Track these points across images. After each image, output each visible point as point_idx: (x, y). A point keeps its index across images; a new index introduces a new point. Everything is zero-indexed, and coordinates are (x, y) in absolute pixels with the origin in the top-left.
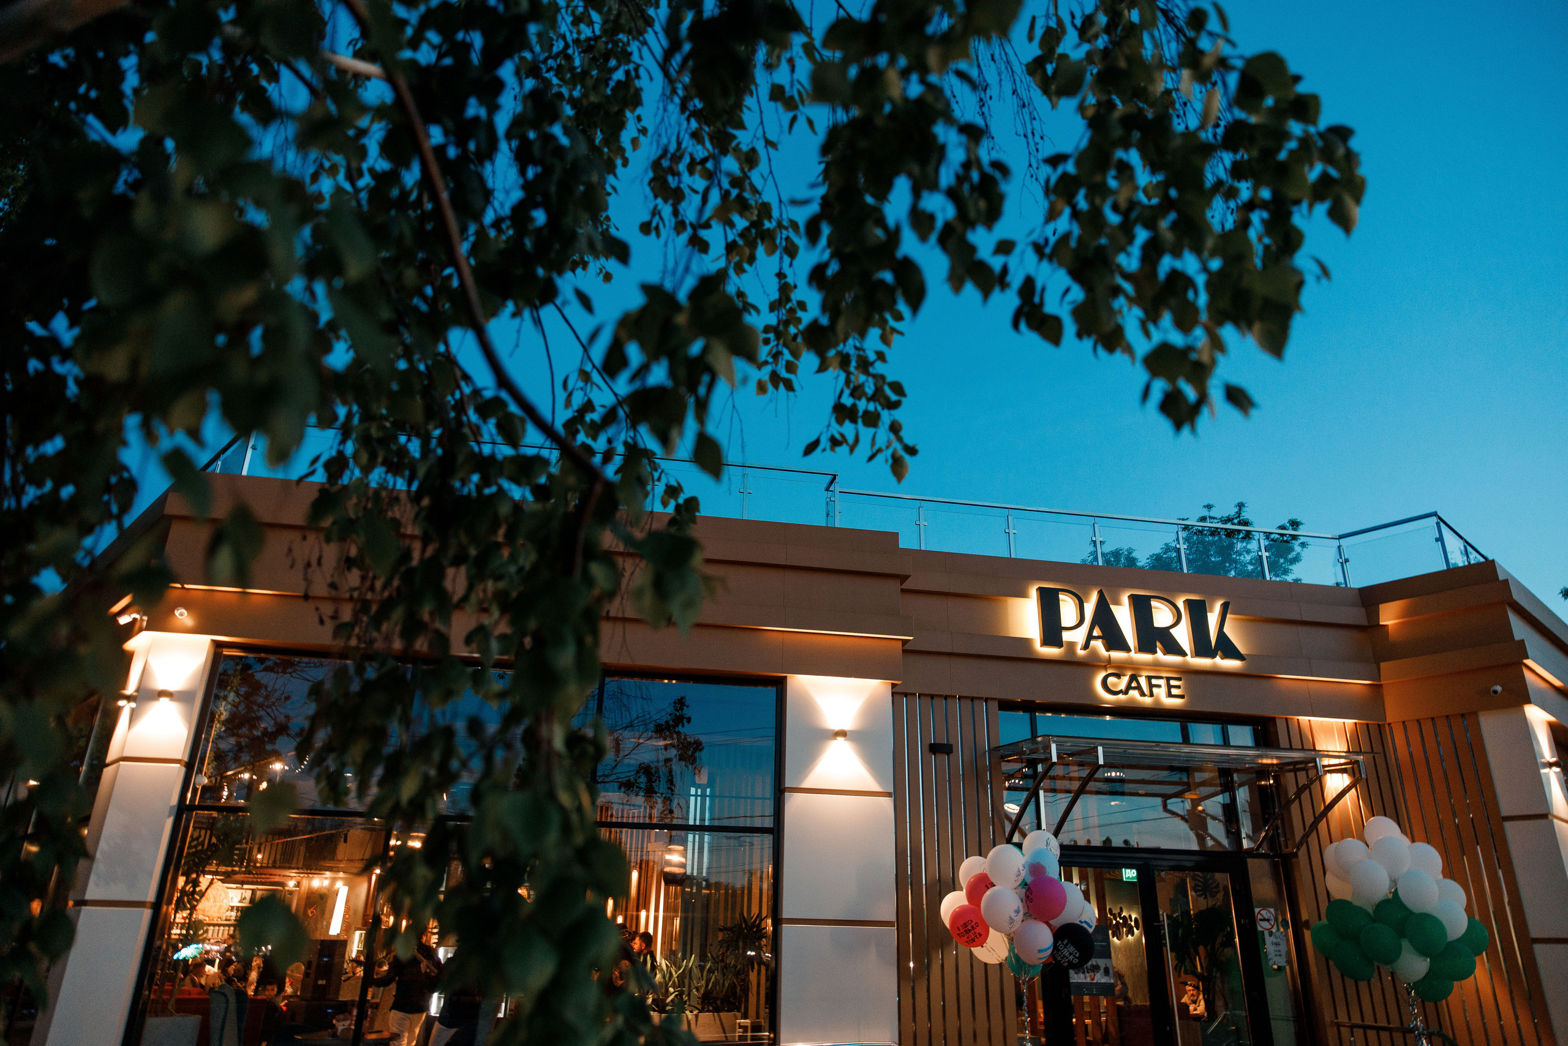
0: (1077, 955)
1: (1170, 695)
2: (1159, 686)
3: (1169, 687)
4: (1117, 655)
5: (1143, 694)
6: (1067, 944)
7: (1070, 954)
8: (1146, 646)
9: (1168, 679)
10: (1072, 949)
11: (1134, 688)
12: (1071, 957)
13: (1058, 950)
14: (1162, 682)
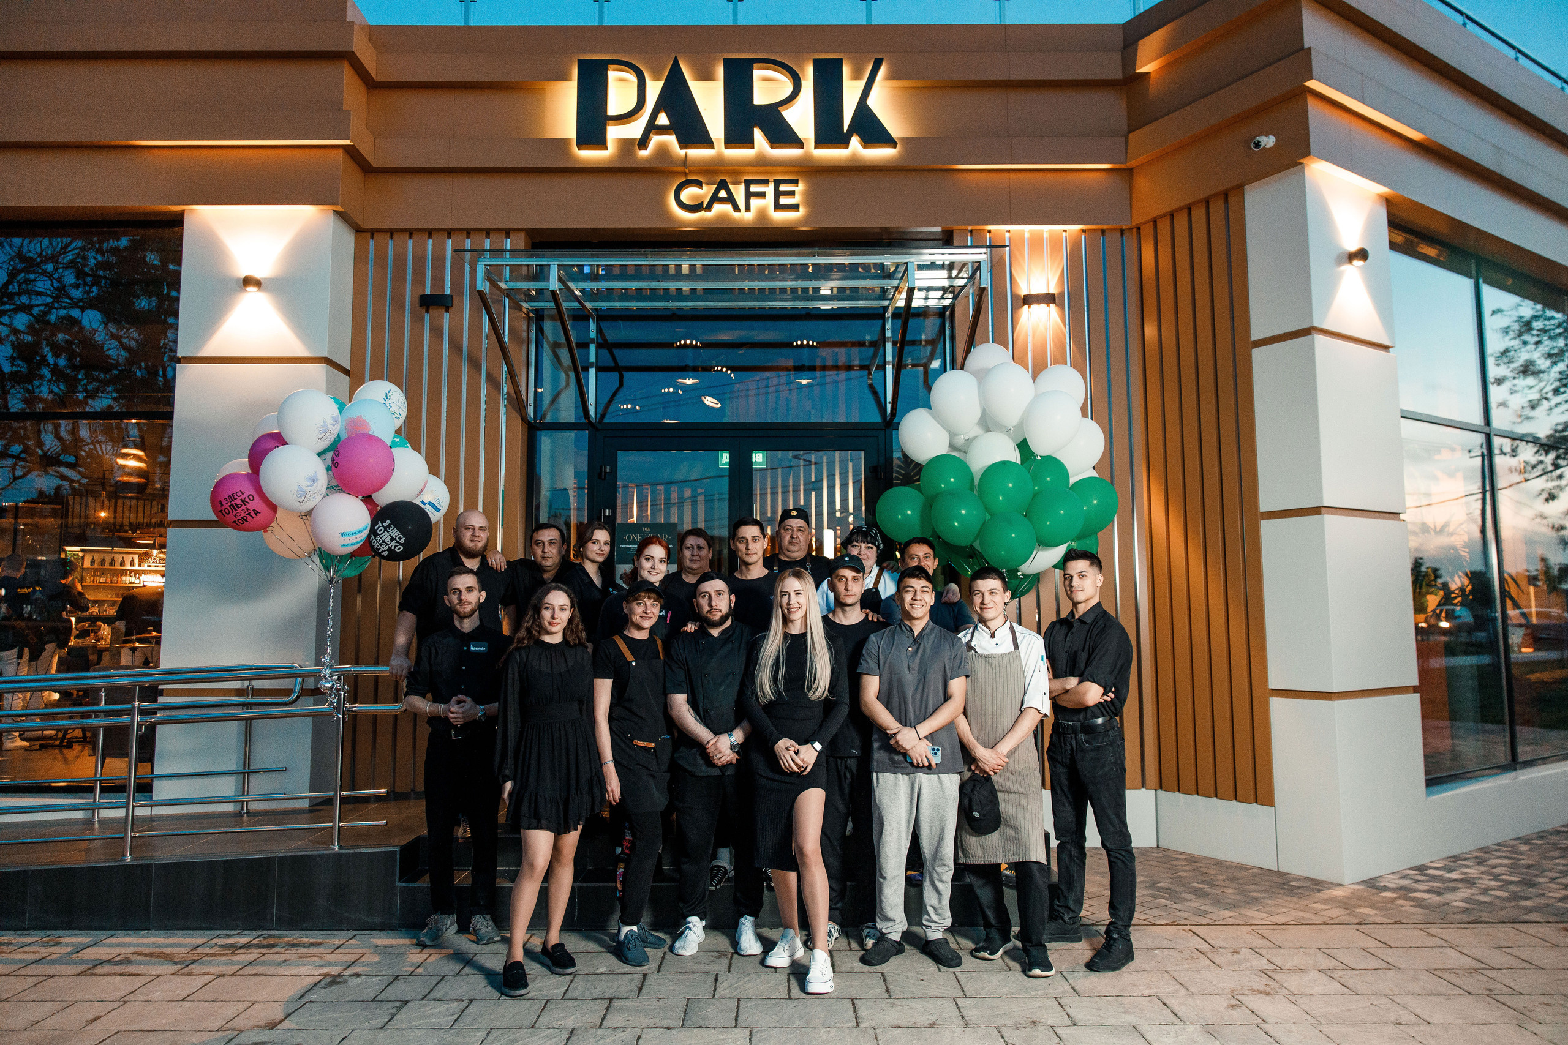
0: (402, 541)
1: (778, 207)
2: (762, 195)
3: (778, 194)
4: (697, 153)
5: (736, 208)
6: (389, 526)
7: (392, 539)
8: (737, 135)
9: (777, 183)
10: (395, 532)
11: (723, 201)
12: (394, 543)
13: (376, 535)
14: (770, 190)
